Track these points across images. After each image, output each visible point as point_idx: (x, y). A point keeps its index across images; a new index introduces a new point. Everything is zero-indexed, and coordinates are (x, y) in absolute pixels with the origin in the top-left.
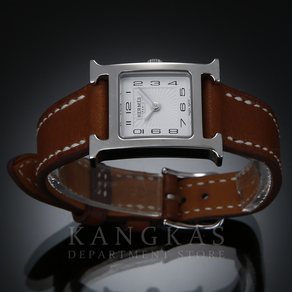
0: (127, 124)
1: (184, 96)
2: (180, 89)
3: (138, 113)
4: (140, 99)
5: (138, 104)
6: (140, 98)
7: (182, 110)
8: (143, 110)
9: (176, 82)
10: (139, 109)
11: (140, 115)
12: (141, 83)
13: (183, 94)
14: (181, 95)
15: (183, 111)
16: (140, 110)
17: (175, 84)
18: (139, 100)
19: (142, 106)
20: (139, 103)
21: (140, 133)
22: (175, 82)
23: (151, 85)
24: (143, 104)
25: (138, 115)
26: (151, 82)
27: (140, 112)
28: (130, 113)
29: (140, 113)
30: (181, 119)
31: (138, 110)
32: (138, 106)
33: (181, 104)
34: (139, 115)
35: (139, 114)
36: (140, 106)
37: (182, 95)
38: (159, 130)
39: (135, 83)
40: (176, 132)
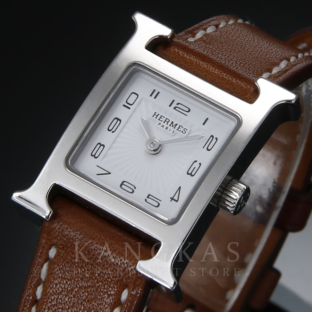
0: (154, 90)
1: (146, 200)
2: (160, 201)
3: (161, 116)
4: (182, 132)
5: (176, 125)
6: (184, 132)
7: (125, 183)
8: (162, 125)
9: (177, 201)
10: (168, 122)
11: (156, 118)
12: (209, 148)
13: (148, 200)
14: (150, 197)
15: (122, 184)
16: (164, 122)
17: (174, 198)
18: (182, 129)
19: (170, 128)
20: (178, 126)
21: (128, 102)
22: (177, 199)
23: (196, 161)
24: (171, 131)
25: (158, 114)
26: (200, 164)
27: (162, 121)
28: (170, 106)
29: (159, 119)
30: (110, 173)
31: (167, 119)
32: (172, 122)
33: (135, 188)
34: (157, 116)
35: (159, 116)
36: (170, 125)
37: (148, 197)
38: (113, 130)
39: (214, 140)
40: (93, 154)
